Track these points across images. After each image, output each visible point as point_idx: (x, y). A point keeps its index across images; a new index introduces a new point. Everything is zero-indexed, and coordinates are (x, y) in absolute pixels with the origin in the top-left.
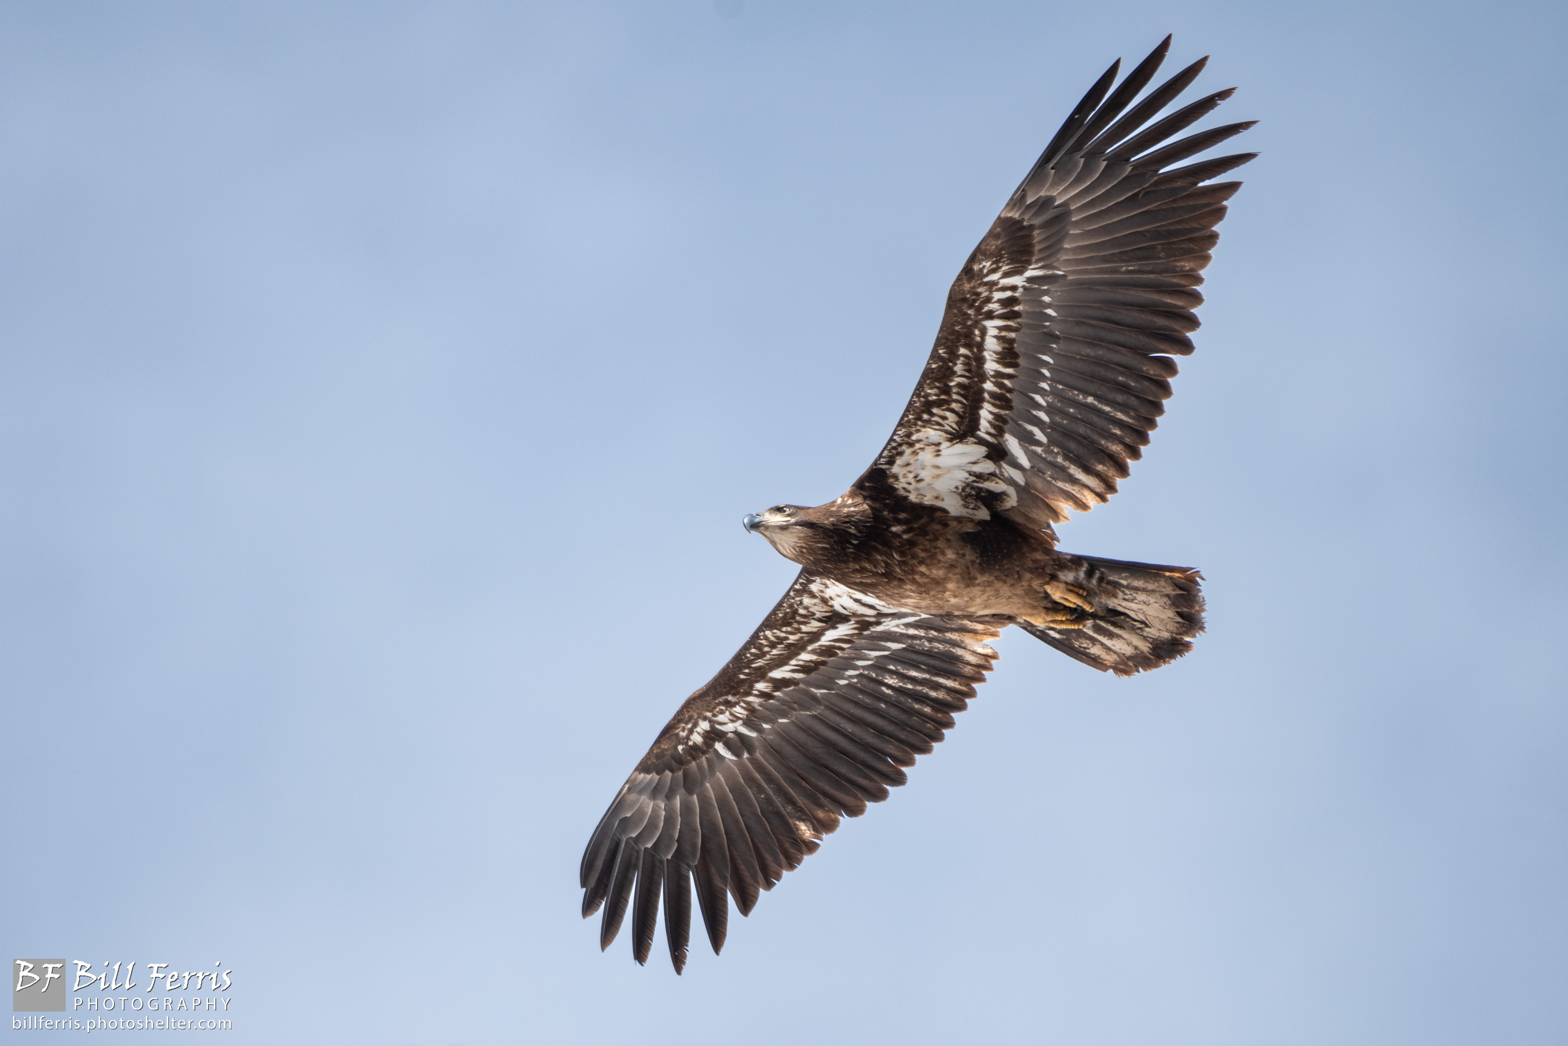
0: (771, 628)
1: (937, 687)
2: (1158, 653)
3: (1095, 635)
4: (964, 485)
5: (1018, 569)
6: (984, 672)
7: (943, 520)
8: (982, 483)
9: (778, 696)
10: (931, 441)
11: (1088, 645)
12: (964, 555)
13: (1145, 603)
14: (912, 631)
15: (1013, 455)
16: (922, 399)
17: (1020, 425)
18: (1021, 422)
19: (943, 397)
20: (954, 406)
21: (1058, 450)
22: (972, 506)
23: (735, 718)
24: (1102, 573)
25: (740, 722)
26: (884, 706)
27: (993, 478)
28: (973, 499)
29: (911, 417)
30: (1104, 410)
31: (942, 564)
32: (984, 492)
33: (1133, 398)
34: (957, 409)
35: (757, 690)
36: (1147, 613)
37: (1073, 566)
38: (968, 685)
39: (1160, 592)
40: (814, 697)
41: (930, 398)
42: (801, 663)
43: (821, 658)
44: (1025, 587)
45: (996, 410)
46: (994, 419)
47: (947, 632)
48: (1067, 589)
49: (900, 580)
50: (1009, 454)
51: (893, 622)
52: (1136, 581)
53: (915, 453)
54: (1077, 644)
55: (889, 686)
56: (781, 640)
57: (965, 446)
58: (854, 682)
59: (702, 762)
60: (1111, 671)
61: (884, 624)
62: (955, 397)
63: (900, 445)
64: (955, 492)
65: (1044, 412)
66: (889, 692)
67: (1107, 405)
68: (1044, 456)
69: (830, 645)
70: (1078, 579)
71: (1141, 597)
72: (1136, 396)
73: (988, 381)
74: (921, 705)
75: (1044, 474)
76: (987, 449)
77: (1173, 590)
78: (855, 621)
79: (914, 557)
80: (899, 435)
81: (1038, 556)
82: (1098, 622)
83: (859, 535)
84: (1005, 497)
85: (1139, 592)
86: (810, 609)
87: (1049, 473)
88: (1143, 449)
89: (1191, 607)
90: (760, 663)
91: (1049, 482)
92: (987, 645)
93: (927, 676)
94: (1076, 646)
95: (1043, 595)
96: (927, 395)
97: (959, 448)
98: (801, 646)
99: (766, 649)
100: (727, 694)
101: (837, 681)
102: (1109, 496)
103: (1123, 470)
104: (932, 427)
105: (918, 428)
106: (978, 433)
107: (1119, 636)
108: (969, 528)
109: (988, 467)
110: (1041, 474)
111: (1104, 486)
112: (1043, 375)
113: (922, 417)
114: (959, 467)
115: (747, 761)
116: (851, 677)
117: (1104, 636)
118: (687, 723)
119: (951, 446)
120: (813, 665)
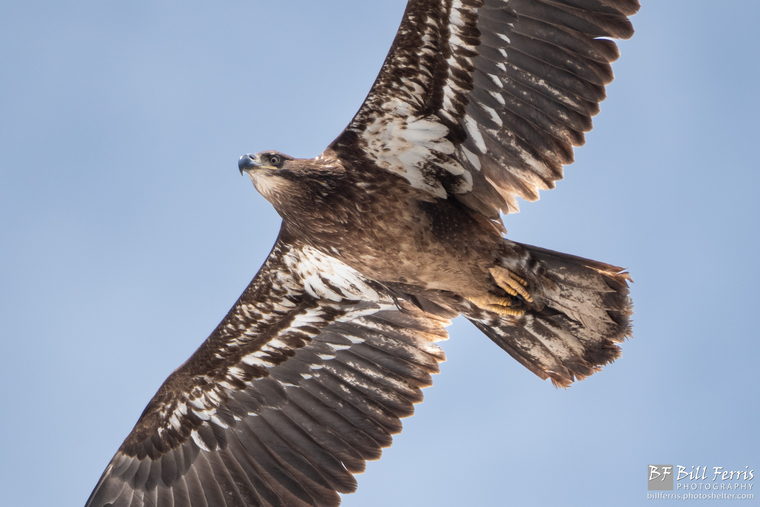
0: (247, 301)
1: (388, 388)
2: (590, 357)
3: (535, 334)
4: (426, 162)
5: (466, 245)
6: (431, 374)
7: (404, 187)
8: (442, 163)
9: (249, 386)
10: (399, 113)
11: (529, 346)
12: (419, 220)
13: (579, 300)
14: (371, 325)
15: (472, 138)
16: (392, 66)
17: (479, 106)
18: (480, 103)
19: (411, 66)
20: (420, 77)
21: (512, 134)
22: (431, 183)
23: (210, 405)
24: (543, 265)
25: (214, 410)
26: (341, 406)
27: (453, 160)
28: (433, 177)
29: (382, 83)
30: (553, 93)
31: (398, 224)
32: (443, 173)
33: (579, 82)
34: (423, 81)
35: (230, 375)
36: (581, 312)
37: (517, 254)
38: (416, 388)
39: (593, 289)
40: (280, 390)
41: (399, 66)
42: (271, 350)
43: (289, 347)
44: (471, 266)
45: (458, 88)
46: (456, 97)
47: (402, 328)
48: (509, 275)
49: (360, 231)
50: (468, 137)
51: (356, 312)
52: (572, 276)
53: (384, 123)
54: (519, 344)
55: (347, 385)
56: (256, 317)
57: (428, 122)
58: (317, 378)
59: (178, 450)
60: (549, 379)
61: (348, 314)
62: (422, 68)
63: (371, 111)
64: (418, 167)
65: (501, 93)
66: (346, 390)
67: (556, 88)
68: (499, 139)
69: (298, 333)
70: (520, 266)
71: (576, 293)
72: (583, 81)
73: (452, 57)
74: (374, 407)
75: (498, 159)
76: (448, 129)
77: (605, 288)
78: (322, 306)
79: (374, 211)
80: (371, 100)
81: (486, 239)
82: (538, 320)
83: (329, 188)
84: (462, 181)
85: (575, 288)
86: (283, 286)
87: (503, 158)
88: (586, 134)
89: (621, 307)
90: (234, 343)
91: (503, 168)
92: (436, 345)
93: (381, 376)
94: (518, 346)
95: (487, 276)
96: (397, 63)
97: (423, 124)
98: (272, 329)
99: (241, 327)
100: (204, 373)
101: (302, 375)
102: (554, 182)
103: (568, 156)
104: (401, 97)
105: (388, 96)
106: (441, 110)
107: (556, 336)
108: (426, 199)
109: (447, 148)
110: (496, 160)
111: (551, 172)
112: (501, 54)
113: (392, 85)
114: (423, 143)
115: (218, 454)
116: (314, 371)
117: (543, 336)
118: (167, 403)
119: (416, 121)
120: (282, 354)
